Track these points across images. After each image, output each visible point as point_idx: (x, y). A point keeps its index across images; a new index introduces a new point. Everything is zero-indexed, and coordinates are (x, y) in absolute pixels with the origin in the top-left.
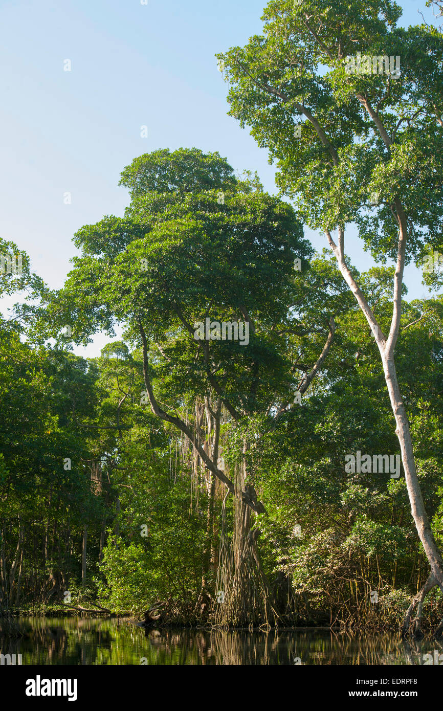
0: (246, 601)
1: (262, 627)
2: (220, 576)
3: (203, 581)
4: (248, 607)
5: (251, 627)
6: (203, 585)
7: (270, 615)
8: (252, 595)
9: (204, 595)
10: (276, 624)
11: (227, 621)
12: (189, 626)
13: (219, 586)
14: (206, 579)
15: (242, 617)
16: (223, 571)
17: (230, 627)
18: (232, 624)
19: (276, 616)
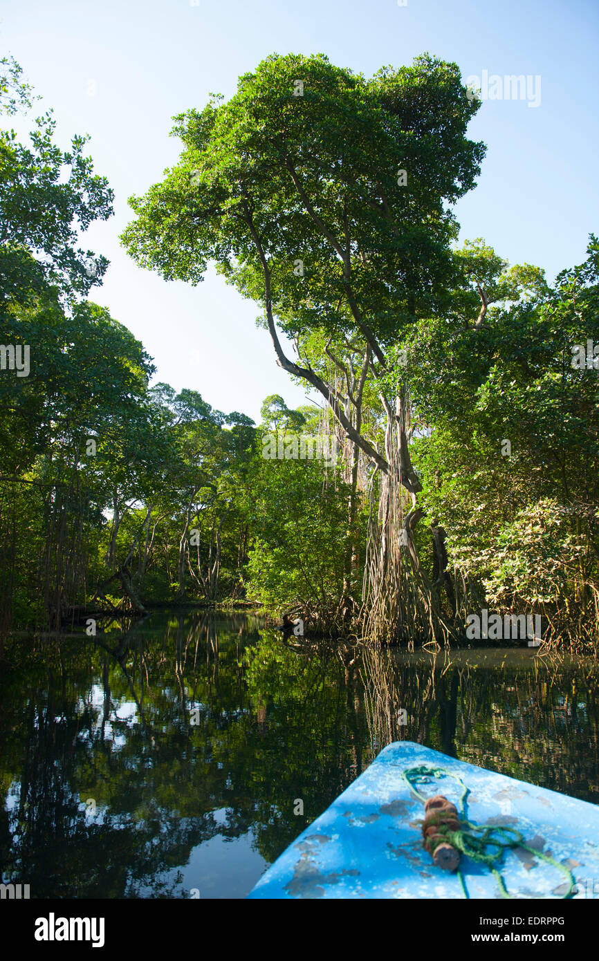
0: (403, 611)
1: (426, 647)
2: (368, 576)
3: (345, 583)
4: (406, 618)
5: (411, 645)
6: (345, 587)
7: (438, 630)
8: (411, 602)
9: (347, 599)
10: (447, 642)
11: (378, 636)
12: (329, 637)
13: (367, 588)
14: (348, 581)
15: (398, 632)
16: (371, 569)
17: (382, 644)
18: (385, 640)
19: (446, 632)
